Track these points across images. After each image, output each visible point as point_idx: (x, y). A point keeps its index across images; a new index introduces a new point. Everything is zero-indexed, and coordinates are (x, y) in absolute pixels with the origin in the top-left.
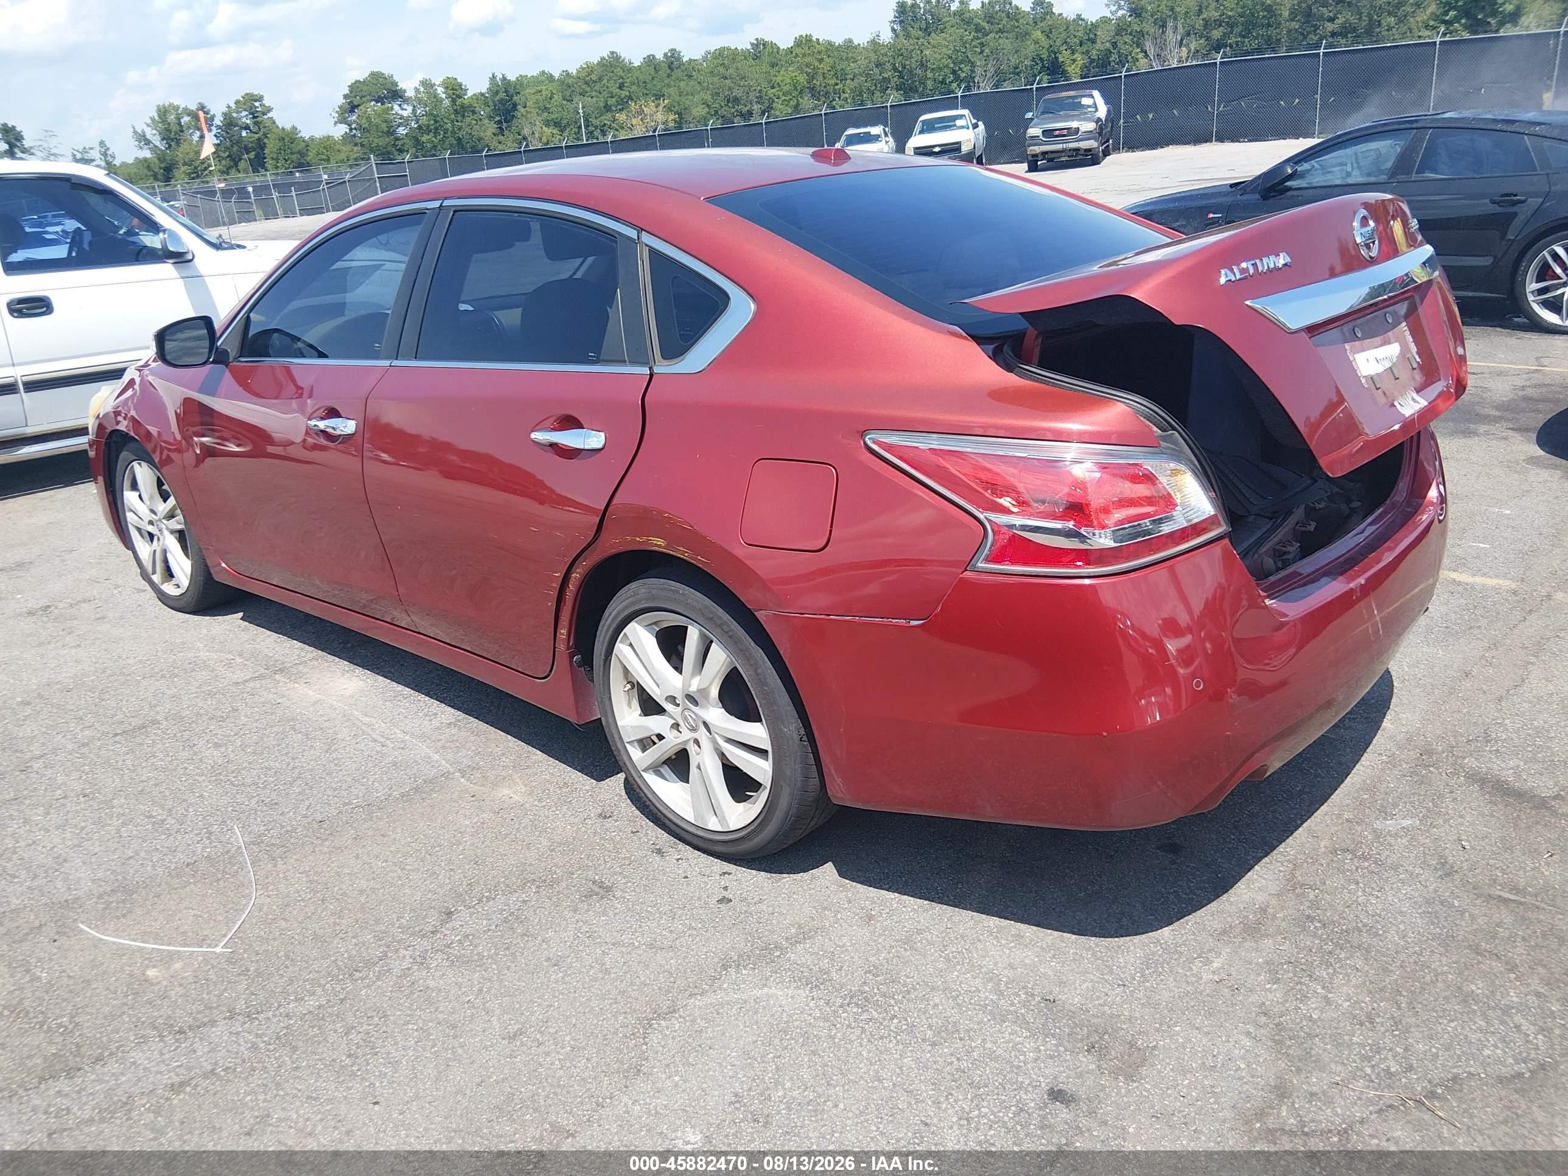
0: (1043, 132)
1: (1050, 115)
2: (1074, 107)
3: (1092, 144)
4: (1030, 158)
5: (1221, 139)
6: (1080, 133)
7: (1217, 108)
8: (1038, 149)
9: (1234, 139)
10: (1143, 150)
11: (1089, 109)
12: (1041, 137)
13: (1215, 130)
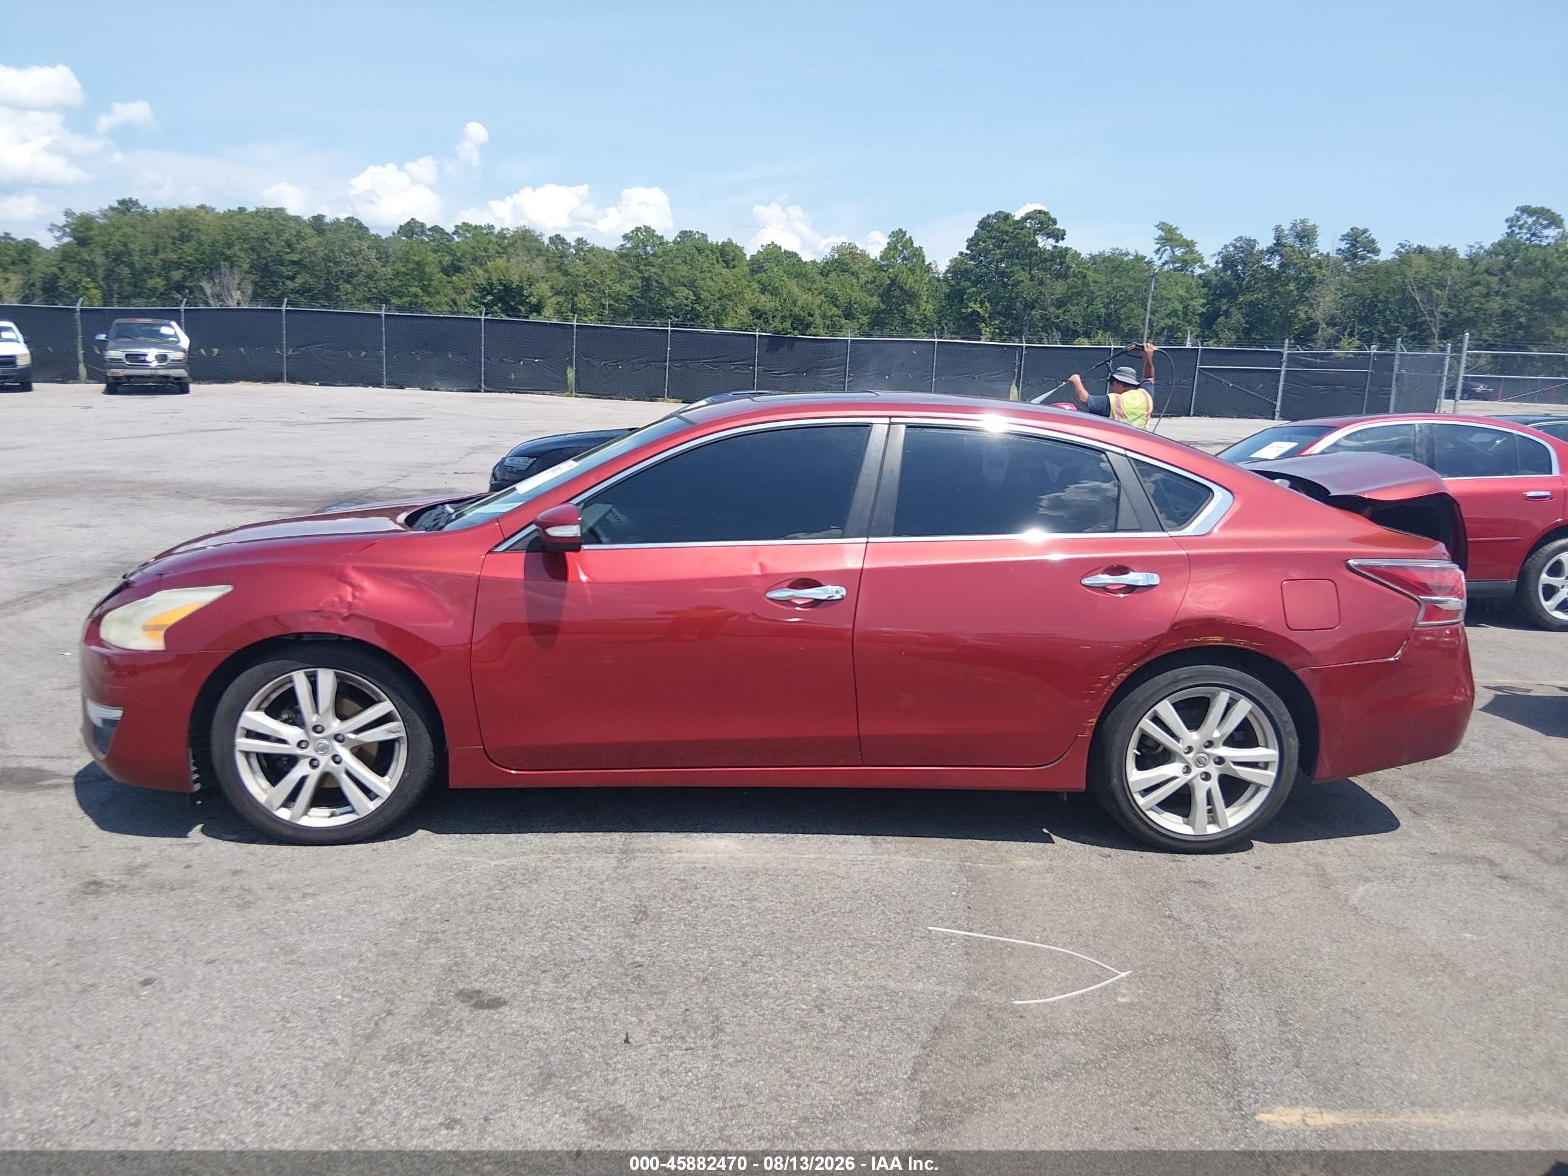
0: (127, 355)
1: (128, 340)
2: (154, 337)
3: (181, 372)
4: (111, 381)
5: (292, 380)
6: (168, 361)
7: (286, 352)
8: (121, 372)
9: (305, 381)
10: (209, 383)
11: (171, 339)
12: (125, 360)
13: (285, 371)
